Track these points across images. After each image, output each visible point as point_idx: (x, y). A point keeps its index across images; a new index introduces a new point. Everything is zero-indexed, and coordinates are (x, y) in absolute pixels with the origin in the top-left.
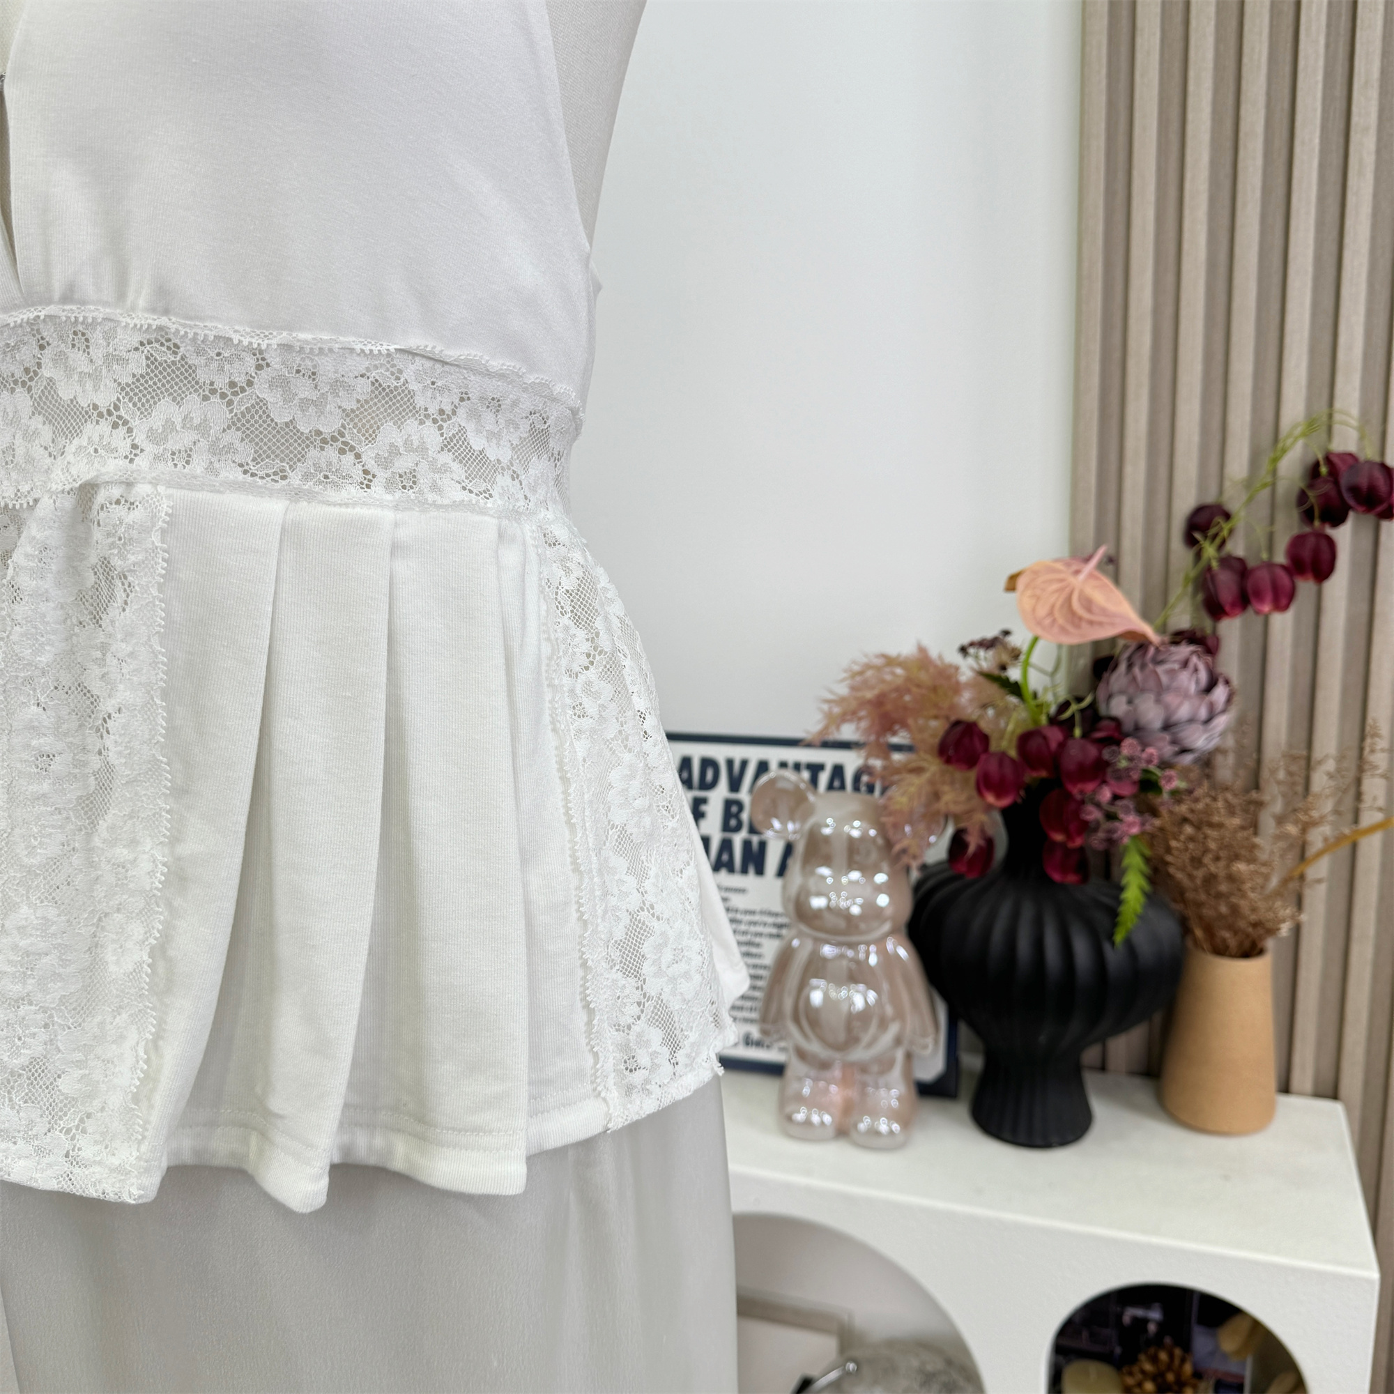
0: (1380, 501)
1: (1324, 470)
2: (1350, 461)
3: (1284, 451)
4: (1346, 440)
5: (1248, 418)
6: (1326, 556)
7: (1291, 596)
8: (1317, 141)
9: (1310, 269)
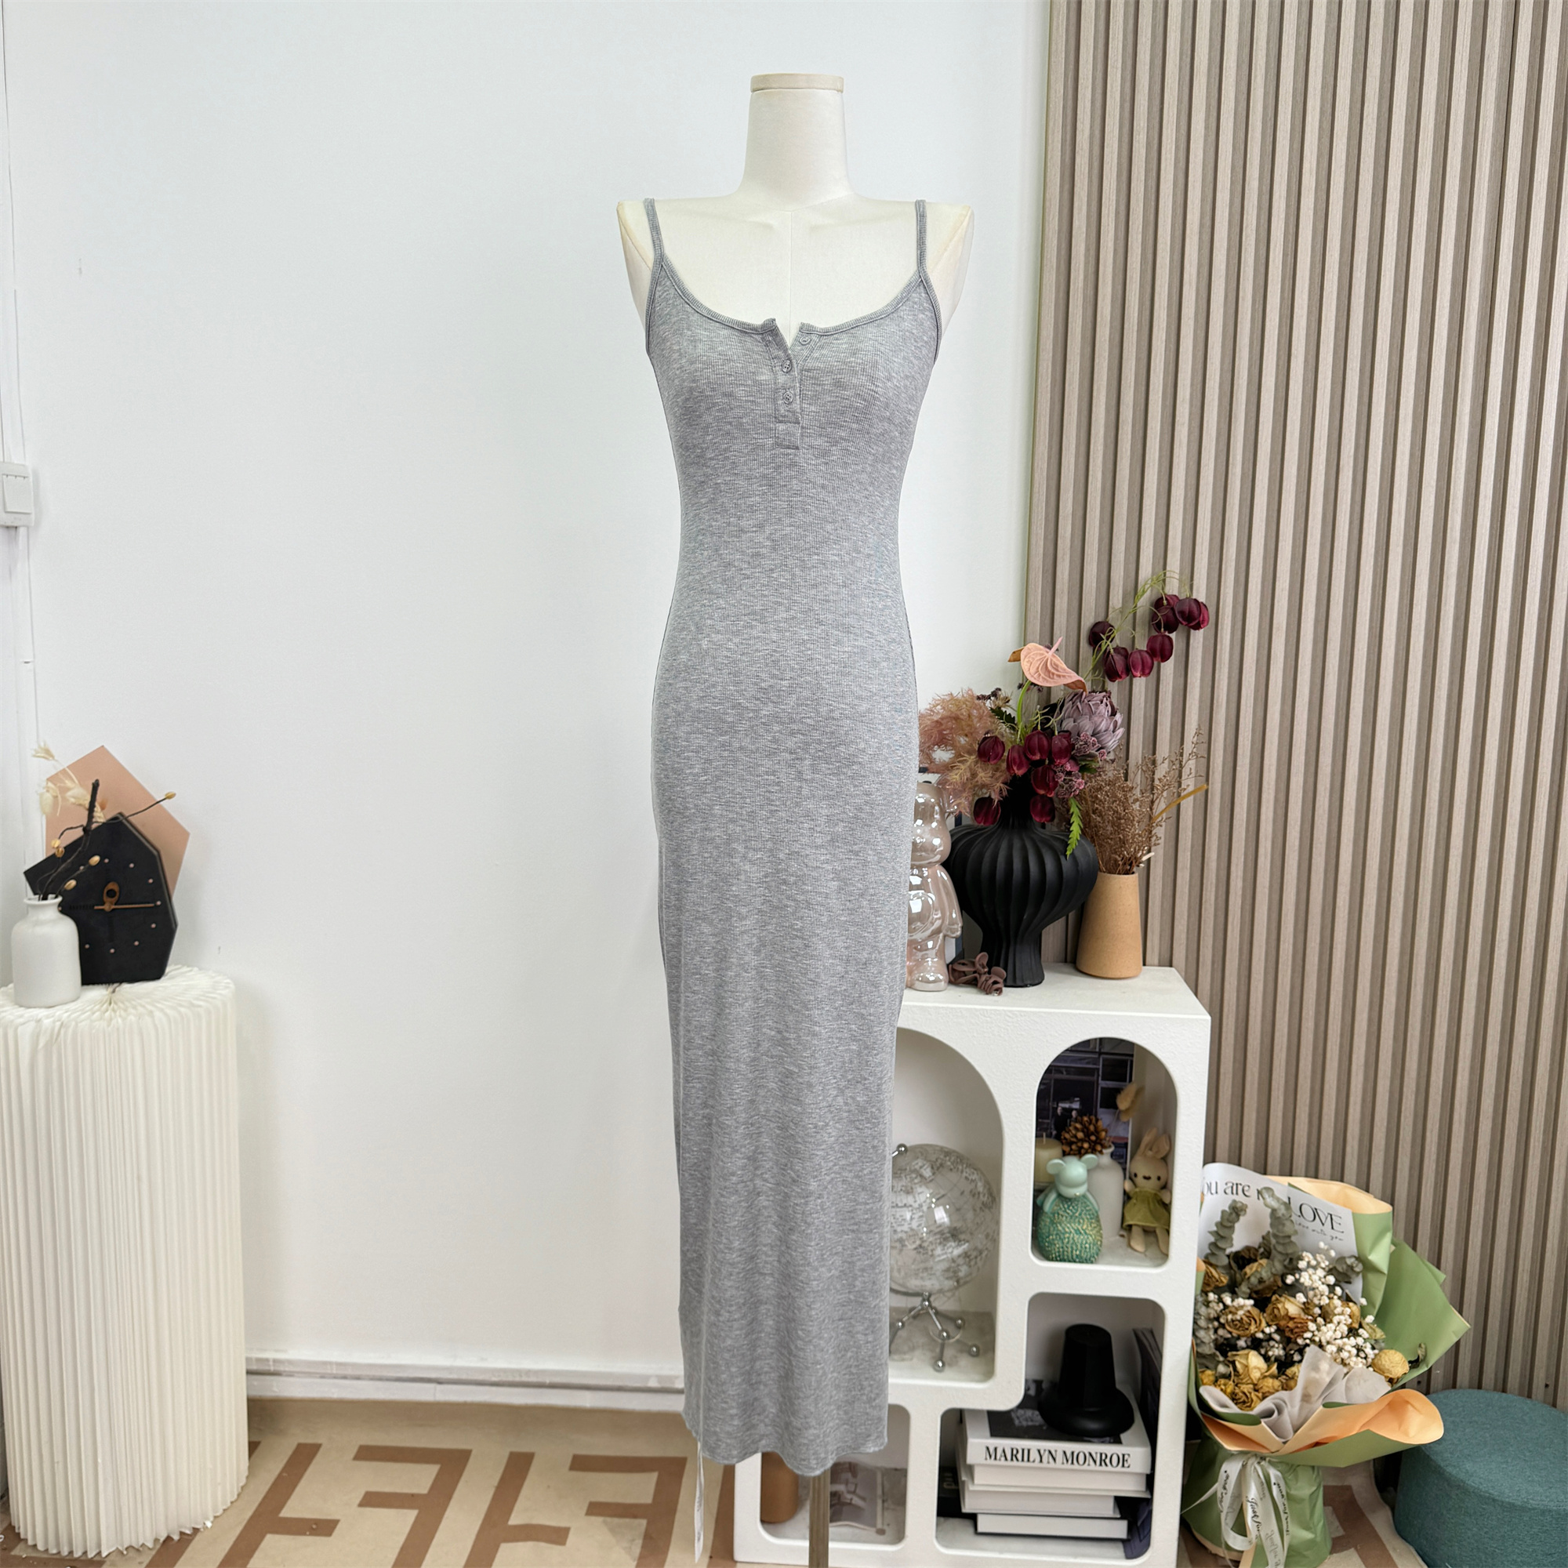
0: (1195, 619)
1: (1165, 602)
2: (1175, 599)
3: (1144, 592)
4: (1173, 588)
5: (1122, 574)
6: (1167, 647)
7: (1151, 668)
8: (1159, 428)
9: (1155, 495)
